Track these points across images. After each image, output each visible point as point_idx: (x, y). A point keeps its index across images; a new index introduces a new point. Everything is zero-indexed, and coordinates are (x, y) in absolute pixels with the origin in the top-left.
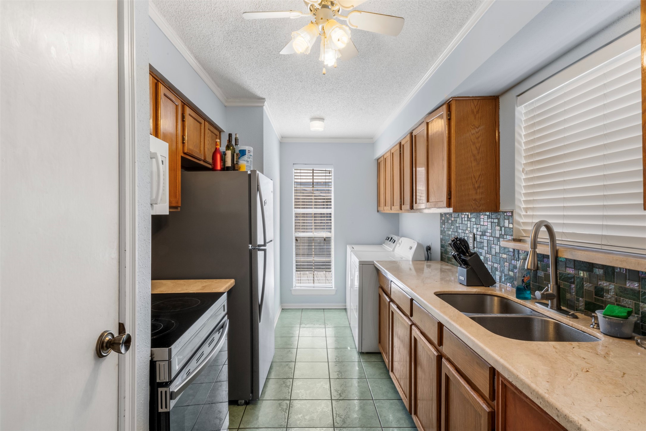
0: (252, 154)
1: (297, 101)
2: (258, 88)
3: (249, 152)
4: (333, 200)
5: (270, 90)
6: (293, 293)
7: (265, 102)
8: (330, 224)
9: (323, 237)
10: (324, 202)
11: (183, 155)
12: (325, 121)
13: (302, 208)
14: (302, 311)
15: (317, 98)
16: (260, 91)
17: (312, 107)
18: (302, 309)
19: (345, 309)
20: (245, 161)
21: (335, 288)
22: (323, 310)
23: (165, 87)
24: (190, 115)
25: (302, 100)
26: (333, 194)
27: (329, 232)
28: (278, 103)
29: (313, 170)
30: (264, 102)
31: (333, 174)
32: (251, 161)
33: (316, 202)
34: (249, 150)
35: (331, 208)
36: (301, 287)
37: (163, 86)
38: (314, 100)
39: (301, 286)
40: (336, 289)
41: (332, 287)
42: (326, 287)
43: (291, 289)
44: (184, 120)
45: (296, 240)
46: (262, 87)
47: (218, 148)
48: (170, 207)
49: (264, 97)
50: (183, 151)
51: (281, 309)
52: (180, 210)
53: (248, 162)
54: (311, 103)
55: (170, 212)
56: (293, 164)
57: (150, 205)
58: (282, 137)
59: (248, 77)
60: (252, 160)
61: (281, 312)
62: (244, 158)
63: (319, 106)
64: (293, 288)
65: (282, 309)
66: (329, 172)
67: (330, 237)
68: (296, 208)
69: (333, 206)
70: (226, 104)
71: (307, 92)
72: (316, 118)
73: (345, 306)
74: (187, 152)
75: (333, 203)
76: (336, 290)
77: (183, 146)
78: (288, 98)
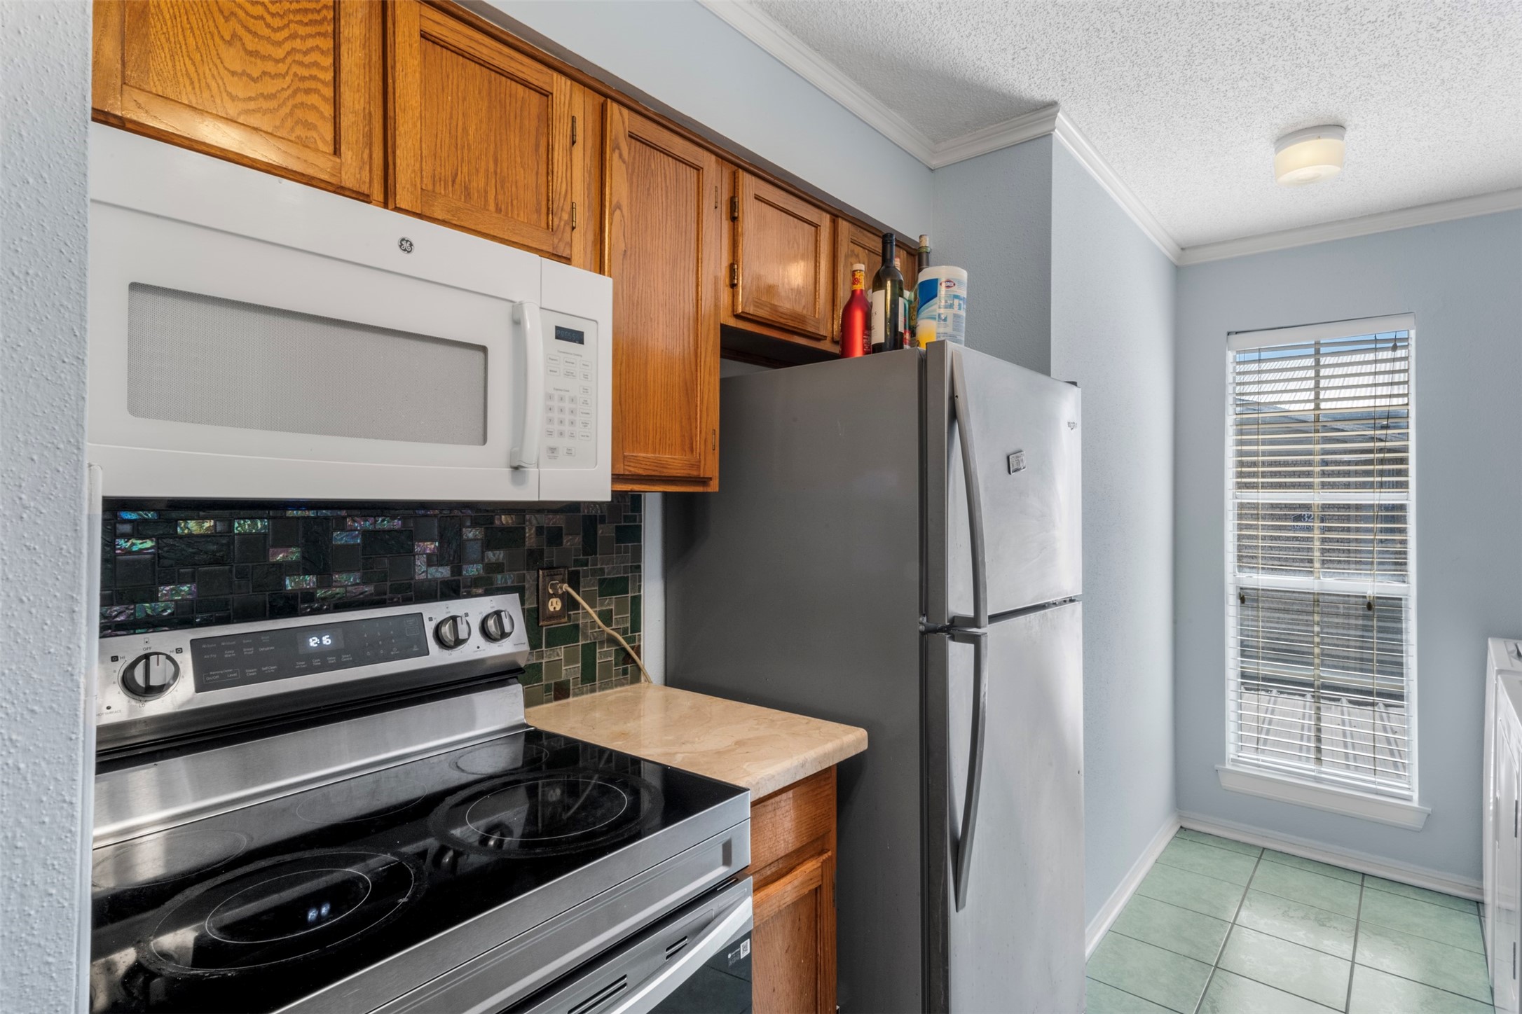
0: (963, 293)
1: (1189, 73)
2: (1013, 66)
3: (949, 284)
4: (1412, 455)
5: (1058, 59)
6: (1227, 782)
7: (1059, 114)
8: (1398, 548)
9: (1365, 597)
10: (1370, 462)
11: (732, 322)
12: (1349, 134)
13: (1264, 486)
14: (1260, 858)
15: (1276, 23)
16: (1027, 77)
17: (1265, 79)
18: (1264, 849)
19: (1479, 904)
20: (935, 319)
21: (1419, 804)
22: (1358, 879)
23: (633, 114)
24: (757, 198)
25: (1209, 61)
26: (1412, 432)
27: (1395, 578)
28: (1113, 105)
29: (1317, 343)
30: (1054, 116)
31: (1413, 349)
32: (956, 316)
33: (1325, 463)
34: (950, 277)
35: (1404, 485)
36: (1259, 766)
37: (625, 112)
38: (1263, 41)
39: (1260, 763)
40: (1429, 809)
41: (1409, 799)
42: (1377, 792)
43: (1217, 766)
44: (736, 215)
45: (1242, 599)
46: (1022, 53)
47: (858, 292)
48: (616, 478)
49: (1049, 95)
50: (733, 311)
51: (1179, 827)
52: (717, 490)
53: (945, 320)
54: (1255, 60)
55: (614, 493)
56: (1229, 334)
57: (508, 470)
58: (1183, 249)
59: (958, 25)
60: (963, 313)
61: (1175, 837)
62: (930, 309)
63: (1299, 66)
64: (1224, 763)
65: (1181, 827)
66: (1391, 345)
67: (1401, 599)
68: (1241, 486)
69: (1412, 479)
70: (934, 163)
71: (1218, 10)
72: (1302, 130)
73: (1480, 890)
74: (742, 312)
75: (1412, 467)
76: (1429, 815)
77: (734, 296)
78: (1145, 70)
